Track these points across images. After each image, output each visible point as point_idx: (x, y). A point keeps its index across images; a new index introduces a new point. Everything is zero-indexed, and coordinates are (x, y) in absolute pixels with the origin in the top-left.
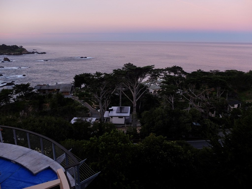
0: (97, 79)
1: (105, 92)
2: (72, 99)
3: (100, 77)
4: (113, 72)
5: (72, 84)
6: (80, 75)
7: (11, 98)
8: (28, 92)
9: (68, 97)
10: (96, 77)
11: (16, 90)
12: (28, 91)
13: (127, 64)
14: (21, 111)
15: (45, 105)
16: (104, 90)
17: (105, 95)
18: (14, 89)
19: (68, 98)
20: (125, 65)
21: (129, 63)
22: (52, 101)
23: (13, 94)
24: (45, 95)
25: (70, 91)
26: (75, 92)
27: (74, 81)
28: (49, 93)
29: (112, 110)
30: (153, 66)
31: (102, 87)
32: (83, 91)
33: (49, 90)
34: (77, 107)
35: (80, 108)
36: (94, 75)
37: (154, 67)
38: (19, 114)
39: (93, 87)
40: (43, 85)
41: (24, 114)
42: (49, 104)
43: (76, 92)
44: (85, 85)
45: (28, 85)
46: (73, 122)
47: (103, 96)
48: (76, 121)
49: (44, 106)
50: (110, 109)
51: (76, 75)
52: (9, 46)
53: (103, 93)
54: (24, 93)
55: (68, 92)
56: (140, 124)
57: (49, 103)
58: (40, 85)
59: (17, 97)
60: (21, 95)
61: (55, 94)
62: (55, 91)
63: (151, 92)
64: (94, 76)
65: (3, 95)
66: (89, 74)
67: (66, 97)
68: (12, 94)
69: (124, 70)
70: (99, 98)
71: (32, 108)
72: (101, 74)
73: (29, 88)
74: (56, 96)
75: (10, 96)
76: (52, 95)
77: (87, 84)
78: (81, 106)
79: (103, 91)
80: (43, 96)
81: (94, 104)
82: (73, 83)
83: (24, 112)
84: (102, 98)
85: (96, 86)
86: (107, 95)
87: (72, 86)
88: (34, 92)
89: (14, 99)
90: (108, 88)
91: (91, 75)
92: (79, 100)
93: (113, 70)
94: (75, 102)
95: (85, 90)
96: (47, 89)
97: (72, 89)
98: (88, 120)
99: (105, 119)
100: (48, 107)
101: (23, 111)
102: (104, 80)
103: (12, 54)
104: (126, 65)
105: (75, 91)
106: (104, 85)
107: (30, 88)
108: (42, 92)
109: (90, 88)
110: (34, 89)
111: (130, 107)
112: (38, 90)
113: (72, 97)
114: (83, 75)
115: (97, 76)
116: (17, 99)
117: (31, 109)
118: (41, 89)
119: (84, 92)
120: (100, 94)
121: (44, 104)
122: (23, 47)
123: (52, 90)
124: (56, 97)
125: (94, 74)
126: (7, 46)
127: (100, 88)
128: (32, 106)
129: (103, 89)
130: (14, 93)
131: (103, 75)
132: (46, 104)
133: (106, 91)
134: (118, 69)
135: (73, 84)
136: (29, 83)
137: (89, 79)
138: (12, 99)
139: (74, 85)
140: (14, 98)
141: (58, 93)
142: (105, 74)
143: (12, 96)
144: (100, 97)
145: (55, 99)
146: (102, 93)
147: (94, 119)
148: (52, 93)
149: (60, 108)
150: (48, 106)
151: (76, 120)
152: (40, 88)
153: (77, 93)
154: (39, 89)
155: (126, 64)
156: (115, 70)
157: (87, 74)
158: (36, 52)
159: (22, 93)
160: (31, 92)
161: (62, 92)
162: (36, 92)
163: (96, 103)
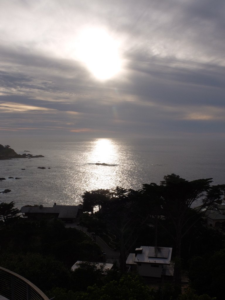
0: (117, 198)
2: (77, 231)
4: (143, 188)
6: (93, 191)
8: (10, 216)
9: (72, 227)
10: (116, 195)
12: (10, 215)
13: (169, 176)
15: (34, 239)
19: (70, 228)
20: (165, 176)
21: (173, 174)
24: (36, 221)
25: (75, 217)
27: (83, 201)
28: (41, 219)
29: (140, 252)
30: (210, 180)
32: (95, 218)
33: (42, 215)
36: (113, 192)
37: (212, 181)
40: (33, 207)
42: (40, 237)
44: (99, 208)
45: (12, 205)
46: (74, 268)
48: (79, 266)
50: (137, 249)
51: (86, 191)
54: (4, 218)
56: (189, 279)
57: (41, 235)
58: (30, 205)
61: (50, 220)
63: (211, 225)
64: (113, 194)
67: (67, 226)
69: (164, 185)
72: (124, 191)
73: (12, 210)
74: (52, 224)
76: (46, 223)
77: (102, 206)
80: (32, 223)
81: (113, 240)
82: (81, 205)
87: (79, 210)
88: (19, 216)
92: (89, 233)
93: (143, 185)
94: (81, 236)
96: (40, 212)
97: (78, 214)
98: (99, 265)
99: (129, 268)
102: (129, 200)
104: (168, 178)
107: (14, 209)
110: (20, 211)
111: (171, 249)
112: (25, 213)
114: (97, 191)
115: (117, 193)
118: (31, 212)
122: (10, 147)
124: (52, 226)
125: (113, 190)
131: (128, 192)
132: (35, 237)
134: (152, 184)
136: (14, 202)
139: (82, 208)
141: (56, 220)
142: (130, 190)
145: (50, 228)
146: (124, 221)
147: (109, 266)
148: (47, 220)
150: (39, 240)
151: (79, 264)
152: (29, 211)
154: (27, 212)
155: (167, 176)
156: (145, 185)
158: (29, 155)
159: (2, 217)
160: (14, 216)
161: (63, 219)
162: (22, 216)
163: (116, 238)
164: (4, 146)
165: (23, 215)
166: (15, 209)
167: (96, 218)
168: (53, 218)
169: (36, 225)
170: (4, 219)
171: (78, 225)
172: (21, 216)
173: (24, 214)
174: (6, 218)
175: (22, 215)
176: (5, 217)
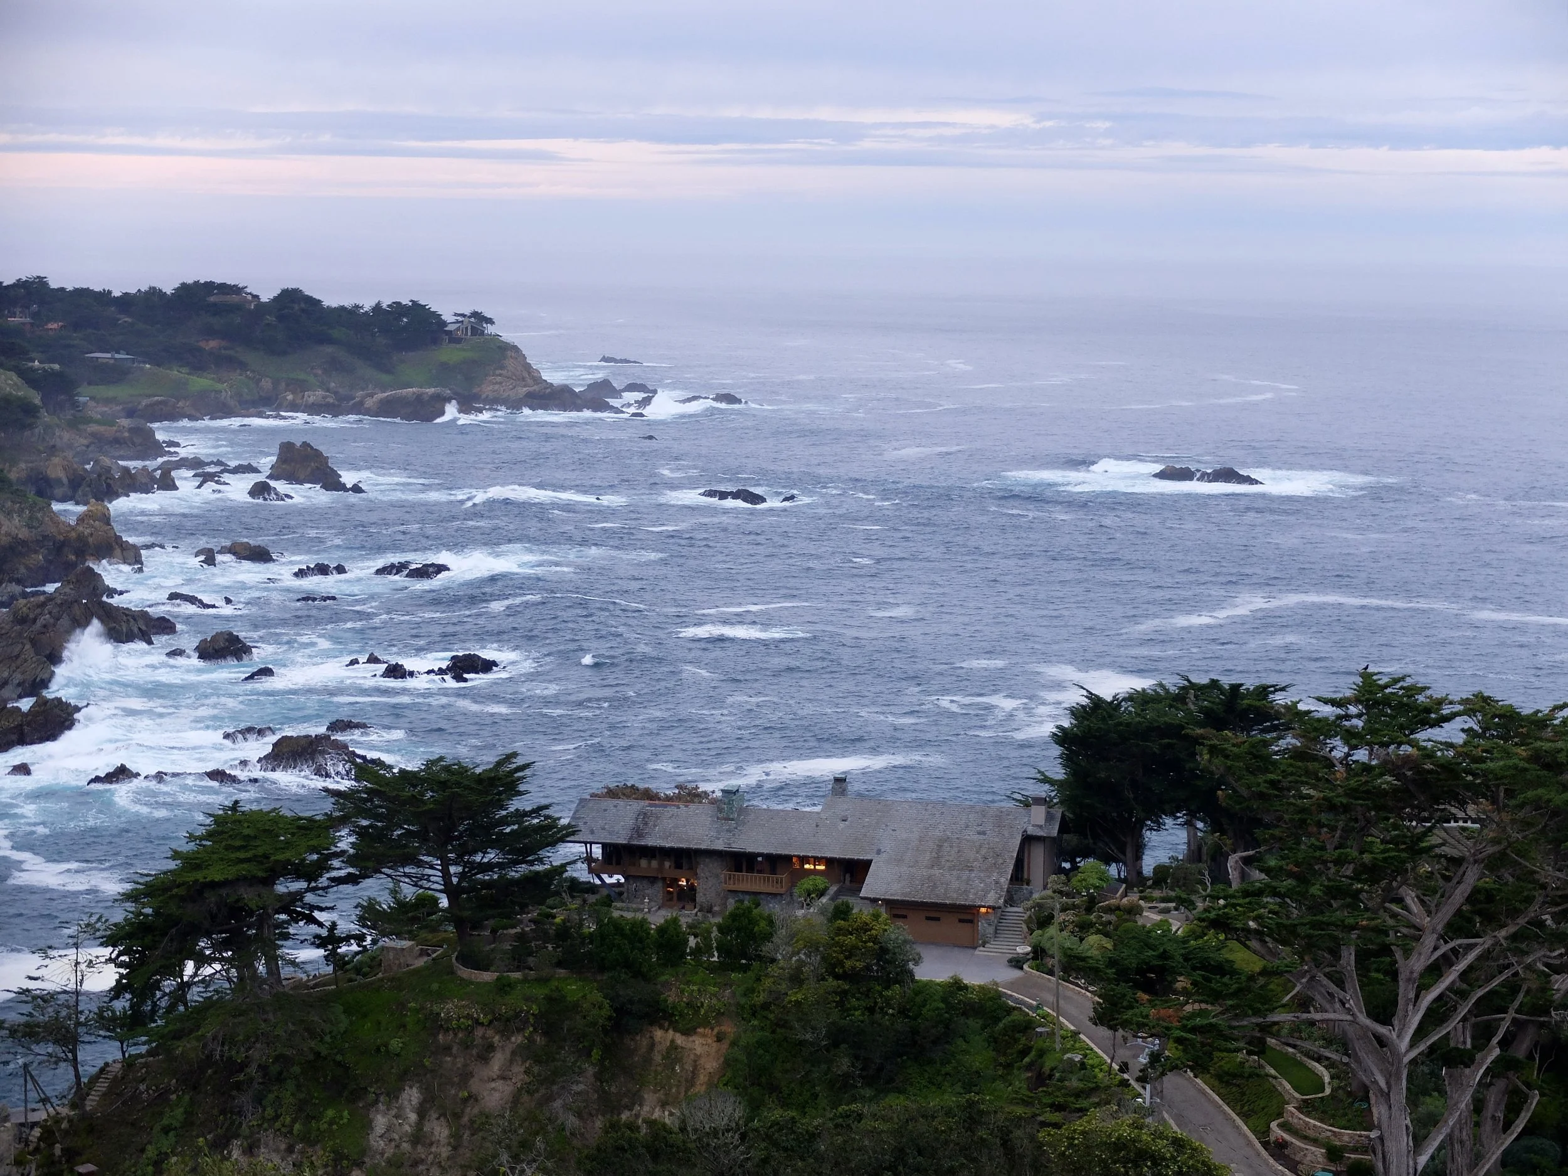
0: (1366, 768)
1: (1461, 966)
2: (1010, 1010)
3: (1406, 749)
5: (1026, 804)
7: (296, 917)
8: (488, 867)
9: (968, 981)
10: (1353, 738)
11: (362, 833)
12: (492, 856)
14: (393, 1094)
15: (673, 1053)
16: (1458, 927)
17: (1463, 995)
18: (343, 821)
19: (957, 986)
22: (765, 1006)
23: (323, 881)
24: (686, 917)
25: (992, 898)
26: (1060, 917)
27: (1058, 772)
28: (731, 903)
31: (1427, 891)
32: (1157, 917)
33: (742, 862)
34: (1080, 1125)
35: (1119, 1146)
36: (1327, 711)
38: (369, 1126)
39: (1302, 879)
40: (668, 798)
41: (418, 1137)
42: (719, 1039)
43: (1069, 916)
47: (1436, 1016)
49: (658, 1058)
51: (1091, 696)
52: (348, 316)
53: (1435, 970)
54: (446, 875)
55: (966, 914)
57: (729, 1028)
58: (641, 786)
59: (370, 914)
60: (409, 891)
61: (800, 913)
62: (807, 883)
64: (1326, 729)
65: (218, 878)
66: (1263, 691)
68: (311, 873)
70: (1382, 1030)
71: (518, 1069)
72: (1428, 710)
73: (504, 821)
74: (812, 946)
75: (291, 905)
76: (768, 937)
77: (1216, 826)
78: (1121, 1126)
79: (1444, 938)
80: (661, 930)
81: (1306, 1107)
82: (1038, 801)
83: (422, 1113)
84: (1413, 1044)
85: (1339, 862)
86: (1492, 1004)
87: (1028, 840)
88: (564, 867)
89: (329, 940)
90: (1514, 913)
91: (1292, 709)
92: (1103, 1032)
94: (1042, 1053)
95: (1185, 903)
96: (719, 845)
97: (1019, 875)
100: (702, 1078)
101: (412, 1096)
102: (1469, 786)
103: (369, 403)
105: (1064, 909)
106: (1457, 862)
107: (520, 815)
108: (653, 880)
109: (1260, 893)
110: (570, 834)
112: (605, 846)
113: (1016, 974)
114: (1179, 698)
115: (1370, 729)
116: (360, 938)
117: (503, 1078)
118: (650, 842)
119: (1178, 925)
120: (1394, 975)
121: (658, 1034)
122: (490, 329)
123: (776, 863)
124: (816, 959)
125: (1333, 702)
126: (331, 310)
127: (1400, 901)
128: (517, 1039)
129: (1447, 912)
130: (336, 863)
131: (1459, 723)
132: (680, 1040)
133: (1484, 943)
135: (1039, 814)
136: (520, 761)
137: (1259, 759)
138: (314, 929)
139: (1054, 832)
140: (334, 925)
141: (841, 912)
142: (1479, 704)
143: (309, 898)
144: (1386, 1021)
145: (796, 979)
146: (1418, 963)
148: (775, 909)
149: (860, 1117)
150: (711, 1065)
152: (638, 832)
153: (1084, 928)
154: (622, 841)
157: (1235, 688)
159: (432, 867)
160: (523, 868)
161: (899, 908)
162: (581, 873)
163: (1328, 1091)
164: (448, 317)
165: (589, 859)
166: (526, 814)
167: (1167, 911)
168: (824, 900)
169: (692, 942)
170: (449, 890)
171: (1017, 963)
172: (571, 872)
173: (597, 851)
174: (462, 876)
175: (579, 865)
176: (453, 869)
